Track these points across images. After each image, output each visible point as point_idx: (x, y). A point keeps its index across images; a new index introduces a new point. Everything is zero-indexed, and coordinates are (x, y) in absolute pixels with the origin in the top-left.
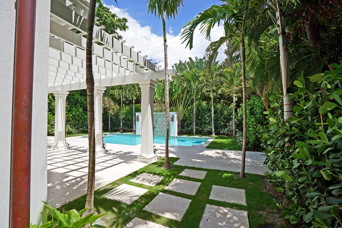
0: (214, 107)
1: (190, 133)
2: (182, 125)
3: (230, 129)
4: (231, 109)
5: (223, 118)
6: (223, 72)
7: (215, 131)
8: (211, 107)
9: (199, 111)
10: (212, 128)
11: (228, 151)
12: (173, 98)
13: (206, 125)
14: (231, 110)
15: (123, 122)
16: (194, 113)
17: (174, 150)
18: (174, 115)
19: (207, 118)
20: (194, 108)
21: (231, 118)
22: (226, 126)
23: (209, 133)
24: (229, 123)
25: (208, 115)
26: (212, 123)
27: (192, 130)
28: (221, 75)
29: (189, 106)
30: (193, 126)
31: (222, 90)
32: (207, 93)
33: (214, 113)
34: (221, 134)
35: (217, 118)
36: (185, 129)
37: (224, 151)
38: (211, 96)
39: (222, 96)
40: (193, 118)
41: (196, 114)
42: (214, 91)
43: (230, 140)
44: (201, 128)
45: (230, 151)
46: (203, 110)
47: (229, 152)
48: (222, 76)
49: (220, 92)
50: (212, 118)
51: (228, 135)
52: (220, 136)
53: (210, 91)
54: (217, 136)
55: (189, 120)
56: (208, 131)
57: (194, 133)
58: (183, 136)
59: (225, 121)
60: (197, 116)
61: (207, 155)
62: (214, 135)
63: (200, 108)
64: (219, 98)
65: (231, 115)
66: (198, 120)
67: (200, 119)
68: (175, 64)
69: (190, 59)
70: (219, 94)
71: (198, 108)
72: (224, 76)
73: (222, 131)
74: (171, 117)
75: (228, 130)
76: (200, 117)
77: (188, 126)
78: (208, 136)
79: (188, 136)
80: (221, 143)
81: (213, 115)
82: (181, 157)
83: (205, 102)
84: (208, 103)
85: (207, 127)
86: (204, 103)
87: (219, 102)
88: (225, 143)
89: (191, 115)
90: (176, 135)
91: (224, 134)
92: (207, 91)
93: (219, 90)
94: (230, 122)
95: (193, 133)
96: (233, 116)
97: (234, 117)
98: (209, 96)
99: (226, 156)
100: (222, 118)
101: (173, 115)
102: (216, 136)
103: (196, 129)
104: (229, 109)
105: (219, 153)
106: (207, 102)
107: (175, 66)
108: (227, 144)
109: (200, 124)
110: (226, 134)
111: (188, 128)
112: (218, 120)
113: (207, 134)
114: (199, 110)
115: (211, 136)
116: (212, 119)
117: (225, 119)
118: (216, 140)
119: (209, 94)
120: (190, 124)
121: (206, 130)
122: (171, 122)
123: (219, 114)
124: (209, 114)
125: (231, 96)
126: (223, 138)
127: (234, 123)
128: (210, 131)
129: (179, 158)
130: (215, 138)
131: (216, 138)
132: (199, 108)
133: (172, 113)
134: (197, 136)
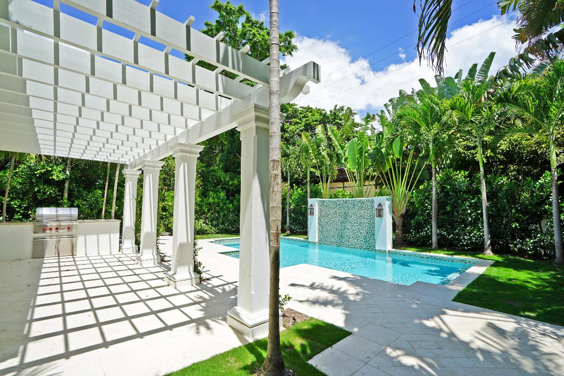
0: (488, 183)
1: (423, 244)
2: (404, 225)
3: (540, 241)
4: (542, 187)
5: (517, 211)
6: (511, 92)
7: (492, 244)
8: (480, 182)
9: (447, 194)
10: (483, 235)
11: (542, 327)
12: (384, 168)
13: (466, 226)
14: (542, 191)
15: (290, 216)
16: (434, 197)
17: (357, 294)
18: (382, 204)
19: (469, 211)
20: (432, 188)
21: (546, 211)
22: (526, 233)
23: (476, 249)
24: (538, 226)
25: (471, 203)
26: (482, 222)
27: (430, 237)
28: (504, 100)
29: (421, 182)
30: (431, 227)
31: (510, 140)
32: (468, 153)
33: (489, 198)
34: (513, 253)
35: (498, 210)
36: (412, 235)
37: (525, 324)
38: (480, 157)
39: (511, 156)
40: (432, 209)
41: (438, 200)
42: (485, 146)
43: (545, 275)
44: (453, 234)
45: (548, 328)
46: (456, 191)
47: (544, 335)
48: (508, 101)
49: (504, 145)
50: (482, 210)
51: (536, 256)
52: (510, 257)
53: (475, 148)
54: (500, 259)
55: (422, 215)
56: (472, 243)
57: (434, 246)
58: (405, 251)
59: (525, 218)
60: (441, 205)
61: (452, 334)
62: (489, 253)
63: (449, 187)
64: (502, 162)
65: (546, 205)
66: (444, 214)
67: (449, 212)
68: (390, 101)
69: (422, 81)
70: (503, 150)
71: (443, 188)
72: (515, 101)
73: (515, 245)
74: (376, 206)
75: (535, 243)
76: (448, 208)
77: (419, 227)
78: (473, 256)
79: (416, 253)
80: (513, 282)
81: (485, 203)
82: (356, 330)
83: (462, 173)
84: (470, 176)
85: (470, 233)
86: (461, 176)
87: (504, 172)
88: (526, 288)
89: (427, 203)
90: (389, 247)
91: (522, 252)
92: (468, 148)
93: (502, 142)
94: (543, 222)
95: (431, 244)
96: (550, 204)
97: (554, 210)
98: (473, 158)
99: (535, 359)
100: (513, 211)
101: (380, 204)
102: (497, 258)
103: (438, 234)
104: (535, 187)
105: (501, 333)
106: (467, 173)
107: (390, 103)
108: (535, 293)
109: (450, 224)
110: (530, 255)
111: (419, 232)
112: (500, 215)
113: (468, 250)
114: (447, 192)
115: (481, 256)
116: (481, 214)
117: (524, 214)
118: (495, 272)
119: (473, 154)
120: (425, 224)
121: (465, 240)
122: (377, 219)
123: (505, 201)
124: (473, 201)
125: (542, 153)
126: (518, 266)
127: (555, 224)
128: (477, 244)
129: (349, 334)
130: (493, 265)
131: (496, 264)
132: (445, 187)
133: (378, 200)
134: (441, 254)
